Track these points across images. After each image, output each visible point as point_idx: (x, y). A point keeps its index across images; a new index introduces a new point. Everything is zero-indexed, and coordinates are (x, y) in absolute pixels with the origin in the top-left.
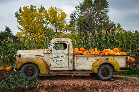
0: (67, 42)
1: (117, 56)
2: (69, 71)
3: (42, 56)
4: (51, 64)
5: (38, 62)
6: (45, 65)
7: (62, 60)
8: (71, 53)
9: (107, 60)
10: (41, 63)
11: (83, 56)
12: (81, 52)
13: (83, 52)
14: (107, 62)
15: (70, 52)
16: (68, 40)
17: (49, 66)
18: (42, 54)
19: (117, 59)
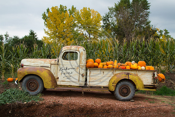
0: (78, 51)
1: (142, 70)
2: (80, 86)
3: (48, 67)
4: (58, 78)
5: (42, 73)
6: (50, 78)
7: (72, 73)
8: (83, 65)
9: (127, 76)
10: (45, 75)
11: (98, 69)
12: (96, 64)
13: (99, 64)
14: (127, 78)
15: (82, 63)
16: (79, 49)
17: (56, 80)
18: (49, 65)
19: (142, 75)
